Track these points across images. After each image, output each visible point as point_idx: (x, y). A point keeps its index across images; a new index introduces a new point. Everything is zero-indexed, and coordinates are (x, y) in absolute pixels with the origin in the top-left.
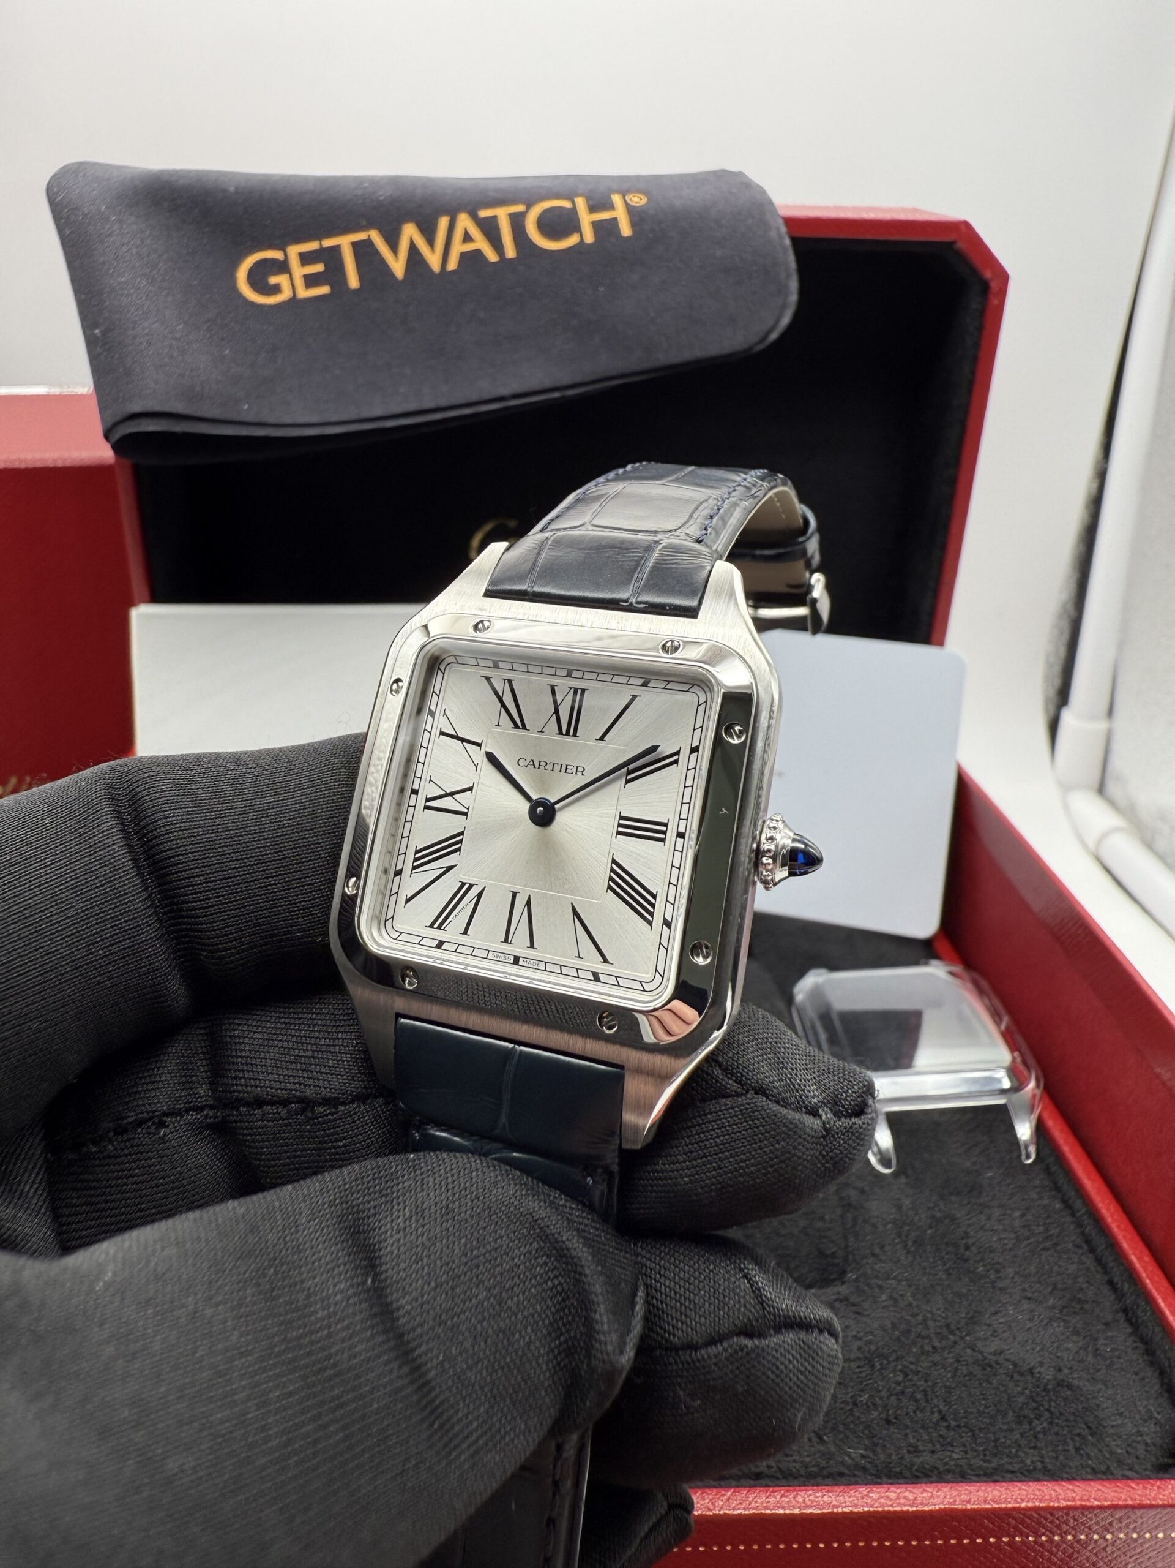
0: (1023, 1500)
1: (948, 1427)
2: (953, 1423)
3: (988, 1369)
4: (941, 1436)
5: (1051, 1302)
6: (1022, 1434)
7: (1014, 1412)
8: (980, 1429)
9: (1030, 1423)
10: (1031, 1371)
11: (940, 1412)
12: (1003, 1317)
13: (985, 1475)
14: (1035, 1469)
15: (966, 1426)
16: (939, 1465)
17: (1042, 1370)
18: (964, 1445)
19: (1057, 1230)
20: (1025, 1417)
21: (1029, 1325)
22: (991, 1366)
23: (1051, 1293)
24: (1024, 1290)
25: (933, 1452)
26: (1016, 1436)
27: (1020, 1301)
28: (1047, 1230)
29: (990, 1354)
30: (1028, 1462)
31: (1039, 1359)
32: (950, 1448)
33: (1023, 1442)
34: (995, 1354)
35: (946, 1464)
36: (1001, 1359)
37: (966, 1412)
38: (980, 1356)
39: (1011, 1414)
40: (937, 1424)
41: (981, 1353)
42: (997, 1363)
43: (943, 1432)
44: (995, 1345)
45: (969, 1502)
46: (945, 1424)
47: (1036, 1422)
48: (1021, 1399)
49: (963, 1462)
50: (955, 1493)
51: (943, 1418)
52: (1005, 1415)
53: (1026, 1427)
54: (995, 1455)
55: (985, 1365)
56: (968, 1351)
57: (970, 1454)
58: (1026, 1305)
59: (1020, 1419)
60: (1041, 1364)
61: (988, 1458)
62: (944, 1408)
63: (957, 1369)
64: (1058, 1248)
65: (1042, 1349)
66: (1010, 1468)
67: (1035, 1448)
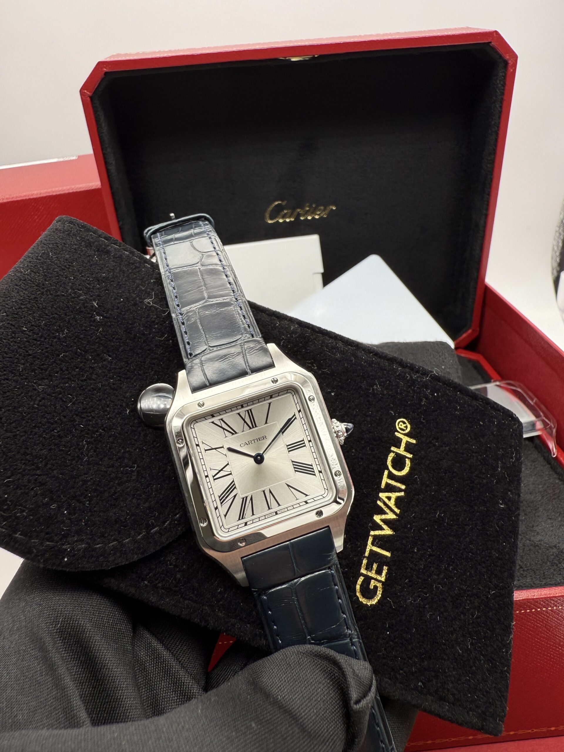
0: (557, 594)
1: (524, 571)
2: (526, 569)
3: (537, 547)
4: (521, 574)
5: (560, 519)
6: (554, 570)
7: (550, 562)
8: (537, 570)
9: (557, 565)
10: (555, 546)
11: (519, 565)
12: (540, 527)
13: (541, 586)
14: (561, 582)
15: (531, 569)
16: (521, 584)
17: (560, 545)
18: (531, 576)
19: (558, 491)
20: (555, 563)
21: (551, 529)
22: (538, 546)
23: (559, 515)
24: (548, 516)
25: (519, 580)
26: (552, 571)
27: (547, 520)
28: (554, 491)
29: (537, 541)
30: (558, 580)
31: (557, 541)
32: (526, 578)
33: (555, 573)
34: (539, 541)
35: (524, 584)
36: (542, 543)
37: (530, 564)
38: (533, 543)
39: (548, 563)
40: (519, 569)
41: (533, 541)
42: (541, 544)
43: (522, 572)
44: (539, 538)
45: (534, 596)
46: (522, 569)
47: (559, 565)
48: (552, 557)
49: (531, 583)
50: (528, 593)
51: (521, 567)
52: (546, 563)
53: (555, 567)
54: (545, 579)
55: (536, 546)
56: (528, 541)
57: (534, 580)
58: (549, 521)
59: (553, 564)
60: (559, 543)
61: (542, 580)
62: (521, 564)
63: (524, 549)
64: (560, 498)
65: (559, 537)
66: (551, 583)
67: (560, 574)
